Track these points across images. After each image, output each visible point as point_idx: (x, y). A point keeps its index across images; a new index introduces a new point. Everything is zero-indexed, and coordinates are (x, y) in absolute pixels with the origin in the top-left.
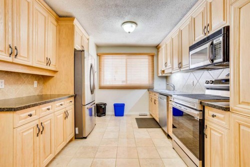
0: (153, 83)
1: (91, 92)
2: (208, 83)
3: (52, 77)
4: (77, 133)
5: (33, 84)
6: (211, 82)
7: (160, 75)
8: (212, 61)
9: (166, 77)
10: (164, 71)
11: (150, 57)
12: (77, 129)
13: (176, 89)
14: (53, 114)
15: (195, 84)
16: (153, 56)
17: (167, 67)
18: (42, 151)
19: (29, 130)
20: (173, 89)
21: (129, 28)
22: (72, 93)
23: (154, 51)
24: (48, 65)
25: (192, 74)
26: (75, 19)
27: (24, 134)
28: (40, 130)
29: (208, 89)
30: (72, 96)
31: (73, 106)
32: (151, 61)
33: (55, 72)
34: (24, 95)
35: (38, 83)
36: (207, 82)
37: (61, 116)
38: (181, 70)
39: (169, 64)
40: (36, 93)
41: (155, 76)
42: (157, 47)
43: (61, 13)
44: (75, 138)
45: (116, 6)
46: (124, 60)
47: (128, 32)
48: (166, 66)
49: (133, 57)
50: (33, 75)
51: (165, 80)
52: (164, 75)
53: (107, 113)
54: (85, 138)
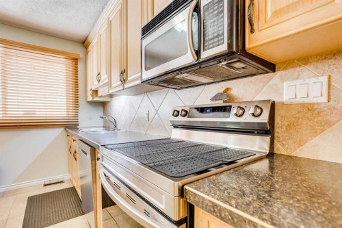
0: (77, 116)
2: (177, 116)
6: (184, 113)
7: (90, 99)
8: (198, 53)
9: (103, 105)
10: (96, 92)
11: (70, 62)
13: (118, 127)
15: (151, 116)
16: (76, 60)
17: (101, 83)
20: (113, 126)
25: (146, 97)
29: (176, 127)
36: (176, 114)
38: (126, 86)
39: (104, 77)
42: (84, 43)
48: (99, 81)
51: (101, 109)
52: (96, 99)
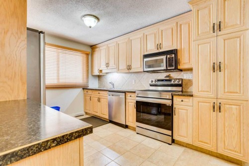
2: (152, 82)
6: (155, 81)
7: (97, 74)
10: (101, 71)
11: (85, 56)
15: (136, 82)
17: (109, 68)
20: (112, 87)
21: (90, 22)
23: (89, 50)
25: (133, 75)
32: (85, 59)
41: (90, 75)
42: (93, 47)
48: (107, 66)
49: (68, 52)
52: (101, 74)
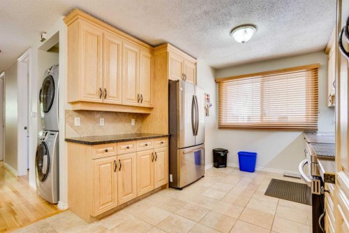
1: (194, 131)
3: (149, 114)
4: (171, 180)
5: (131, 122)
11: (310, 73)
12: (171, 176)
14: (135, 154)
16: (316, 70)
18: (120, 187)
19: (106, 163)
21: (242, 35)
22: (166, 133)
24: (140, 101)
26: (169, 45)
27: (103, 166)
28: (118, 166)
30: (166, 136)
31: (166, 149)
33: (151, 109)
34: (122, 133)
35: (136, 121)
37: (148, 157)
40: (134, 132)
42: (325, 51)
43: (153, 43)
44: (170, 187)
45: (206, 13)
46: (259, 84)
47: (240, 42)
50: (130, 114)
53: (229, 164)
54: (181, 189)
